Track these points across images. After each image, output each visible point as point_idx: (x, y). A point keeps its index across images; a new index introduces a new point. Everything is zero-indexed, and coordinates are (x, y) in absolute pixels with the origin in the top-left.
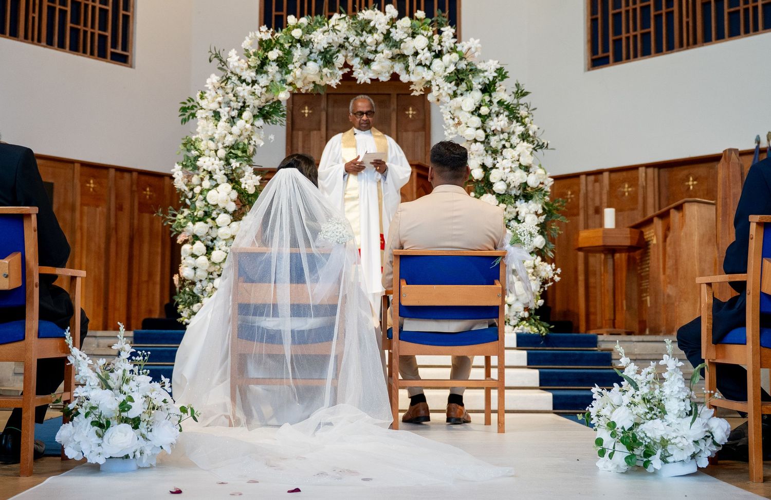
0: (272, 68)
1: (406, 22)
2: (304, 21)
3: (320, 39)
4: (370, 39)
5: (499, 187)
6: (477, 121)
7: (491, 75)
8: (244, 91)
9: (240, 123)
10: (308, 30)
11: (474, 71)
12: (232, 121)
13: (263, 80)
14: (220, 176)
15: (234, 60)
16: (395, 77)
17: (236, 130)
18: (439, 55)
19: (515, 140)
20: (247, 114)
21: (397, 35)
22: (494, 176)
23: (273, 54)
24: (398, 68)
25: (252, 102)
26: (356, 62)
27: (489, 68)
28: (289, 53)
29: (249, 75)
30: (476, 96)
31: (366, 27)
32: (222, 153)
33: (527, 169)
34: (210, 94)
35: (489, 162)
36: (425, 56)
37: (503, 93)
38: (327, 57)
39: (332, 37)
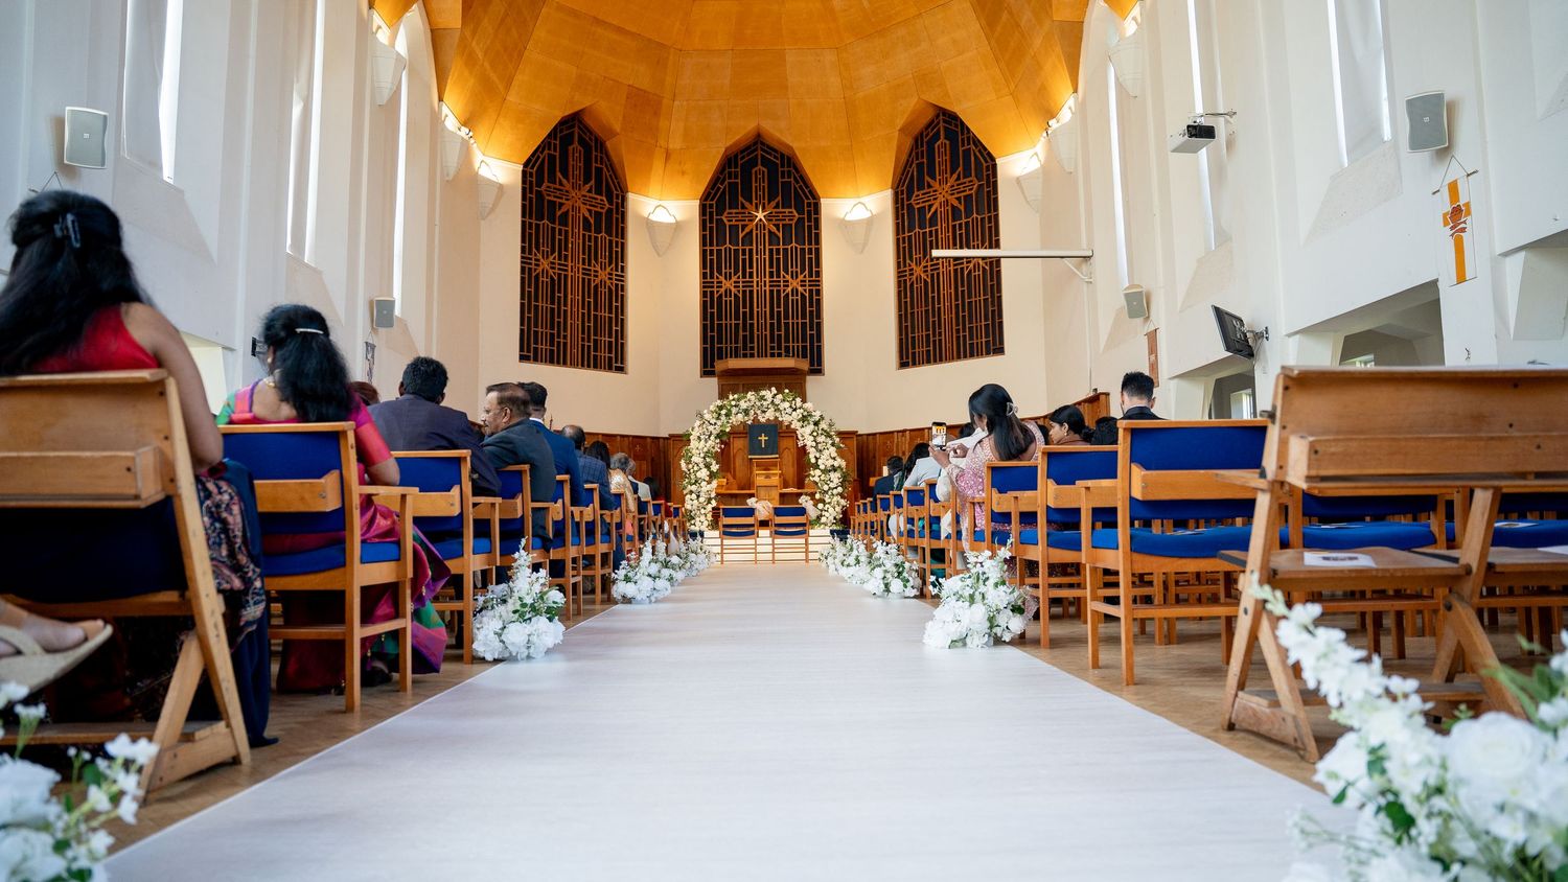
0: (723, 418)
1: (780, 396)
2: (736, 396)
3: (743, 405)
4: (765, 403)
5: (822, 467)
6: (812, 438)
7: (817, 418)
8: (711, 428)
9: (710, 442)
10: (739, 400)
11: (811, 416)
12: (706, 441)
13: (719, 423)
14: (702, 465)
15: (707, 416)
16: (776, 418)
17: (708, 445)
18: (795, 410)
19: (829, 446)
20: (712, 438)
21: (777, 401)
22: (820, 462)
23: (723, 412)
24: (777, 414)
25: (715, 432)
26: (759, 412)
27: (817, 415)
28: (730, 411)
29: (713, 421)
30: (812, 427)
31: (762, 398)
32: (702, 455)
33: (834, 459)
34: (697, 428)
35: (818, 456)
36: (790, 410)
37: (823, 425)
38: (746, 412)
39: (748, 404)
